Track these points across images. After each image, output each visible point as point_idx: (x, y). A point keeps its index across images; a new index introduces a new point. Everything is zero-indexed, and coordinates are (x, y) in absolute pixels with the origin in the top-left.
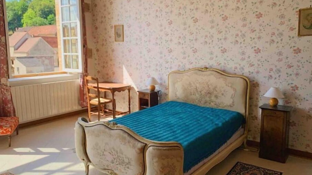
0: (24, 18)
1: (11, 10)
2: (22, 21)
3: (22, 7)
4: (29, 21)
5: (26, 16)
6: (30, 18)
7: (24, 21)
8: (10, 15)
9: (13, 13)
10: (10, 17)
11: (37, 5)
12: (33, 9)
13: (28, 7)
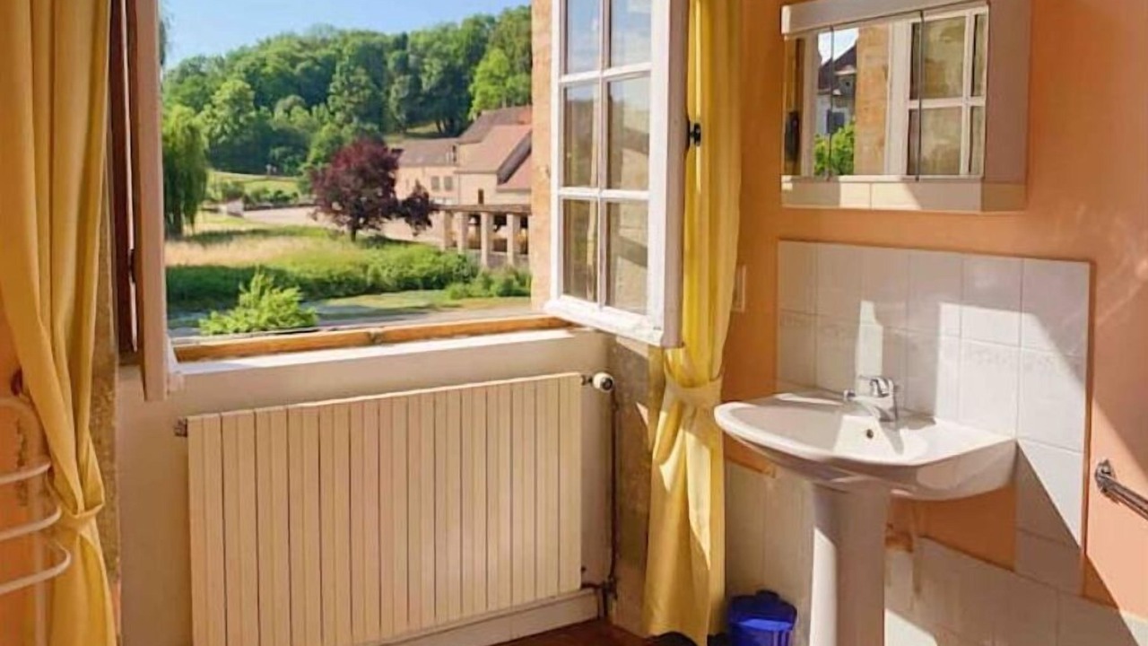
0: (477, 78)
1: (438, 54)
2: (471, 89)
3: (471, 42)
4: (492, 90)
5: (484, 72)
6: (493, 80)
7: (475, 89)
8: (435, 72)
9: (443, 65)
10: (433, 79)
11: (518, 35)
12: (502, 48)
13: (485, 40)
